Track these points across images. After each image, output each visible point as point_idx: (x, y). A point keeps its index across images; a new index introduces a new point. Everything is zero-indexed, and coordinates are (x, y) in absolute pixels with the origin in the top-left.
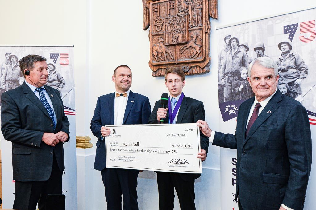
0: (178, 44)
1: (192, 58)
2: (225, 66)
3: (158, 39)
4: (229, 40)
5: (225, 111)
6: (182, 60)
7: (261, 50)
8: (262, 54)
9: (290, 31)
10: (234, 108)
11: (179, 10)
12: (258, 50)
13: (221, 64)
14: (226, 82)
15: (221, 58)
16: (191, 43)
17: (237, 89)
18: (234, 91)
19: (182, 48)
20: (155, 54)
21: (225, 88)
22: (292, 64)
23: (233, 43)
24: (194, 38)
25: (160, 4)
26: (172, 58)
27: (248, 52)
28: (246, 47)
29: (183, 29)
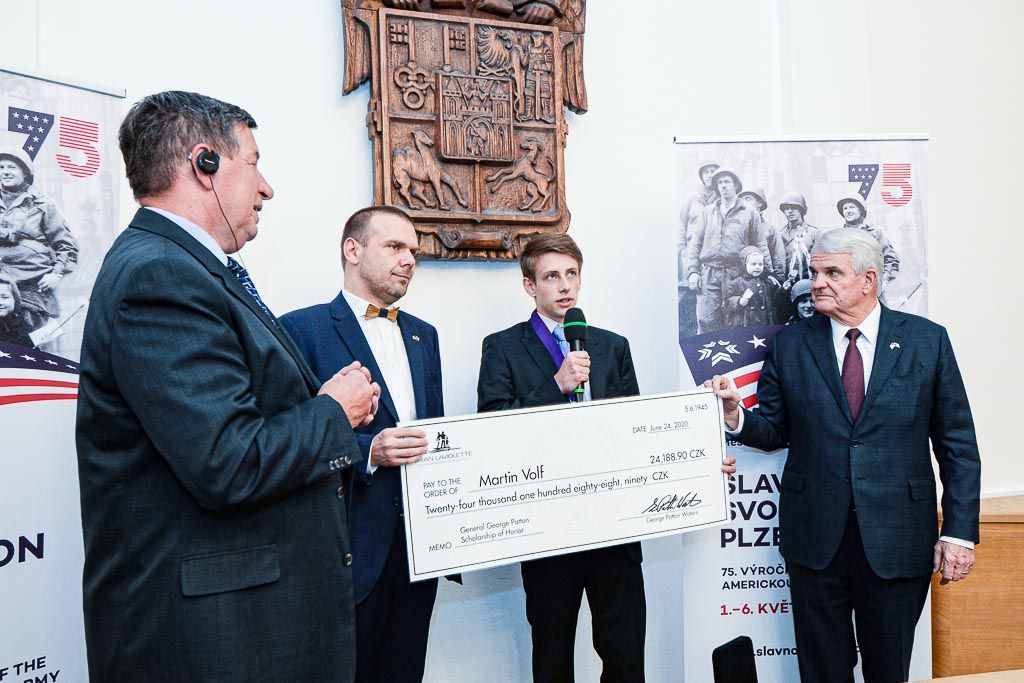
0: (484, 164)
1: (527, 209)
2: (702, 239)
3: (412, 134)
4: (712, 175)
5: (702, 358)
6: (494, 212)
7: (797, 210)
8: (800, 220)
9: (863, 177)
10: (727, 348)
11: (481, 60)
12: (790, 210)
13: (688, 235)
14: (705, 282)
15: (688, 219)
16: (523, 166)
17: (734, 299)
18: (727, 304)
19: (494, 178)
20: (405, 183)
21: (700, 299)
23: (724, 185)
24: (532, 154)
25: (417, 24)
26: (462, 202)
27: (764, 212)
28: (758, 198)
29: (502, 121)
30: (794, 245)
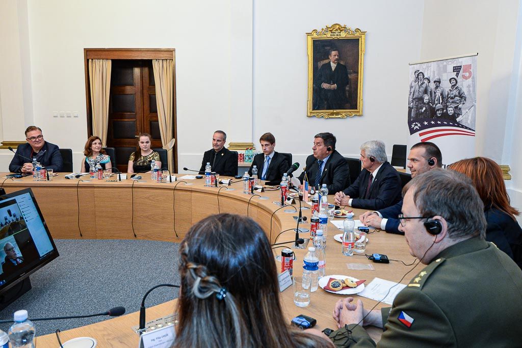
22: (457, 94)
30: (437, 94)
